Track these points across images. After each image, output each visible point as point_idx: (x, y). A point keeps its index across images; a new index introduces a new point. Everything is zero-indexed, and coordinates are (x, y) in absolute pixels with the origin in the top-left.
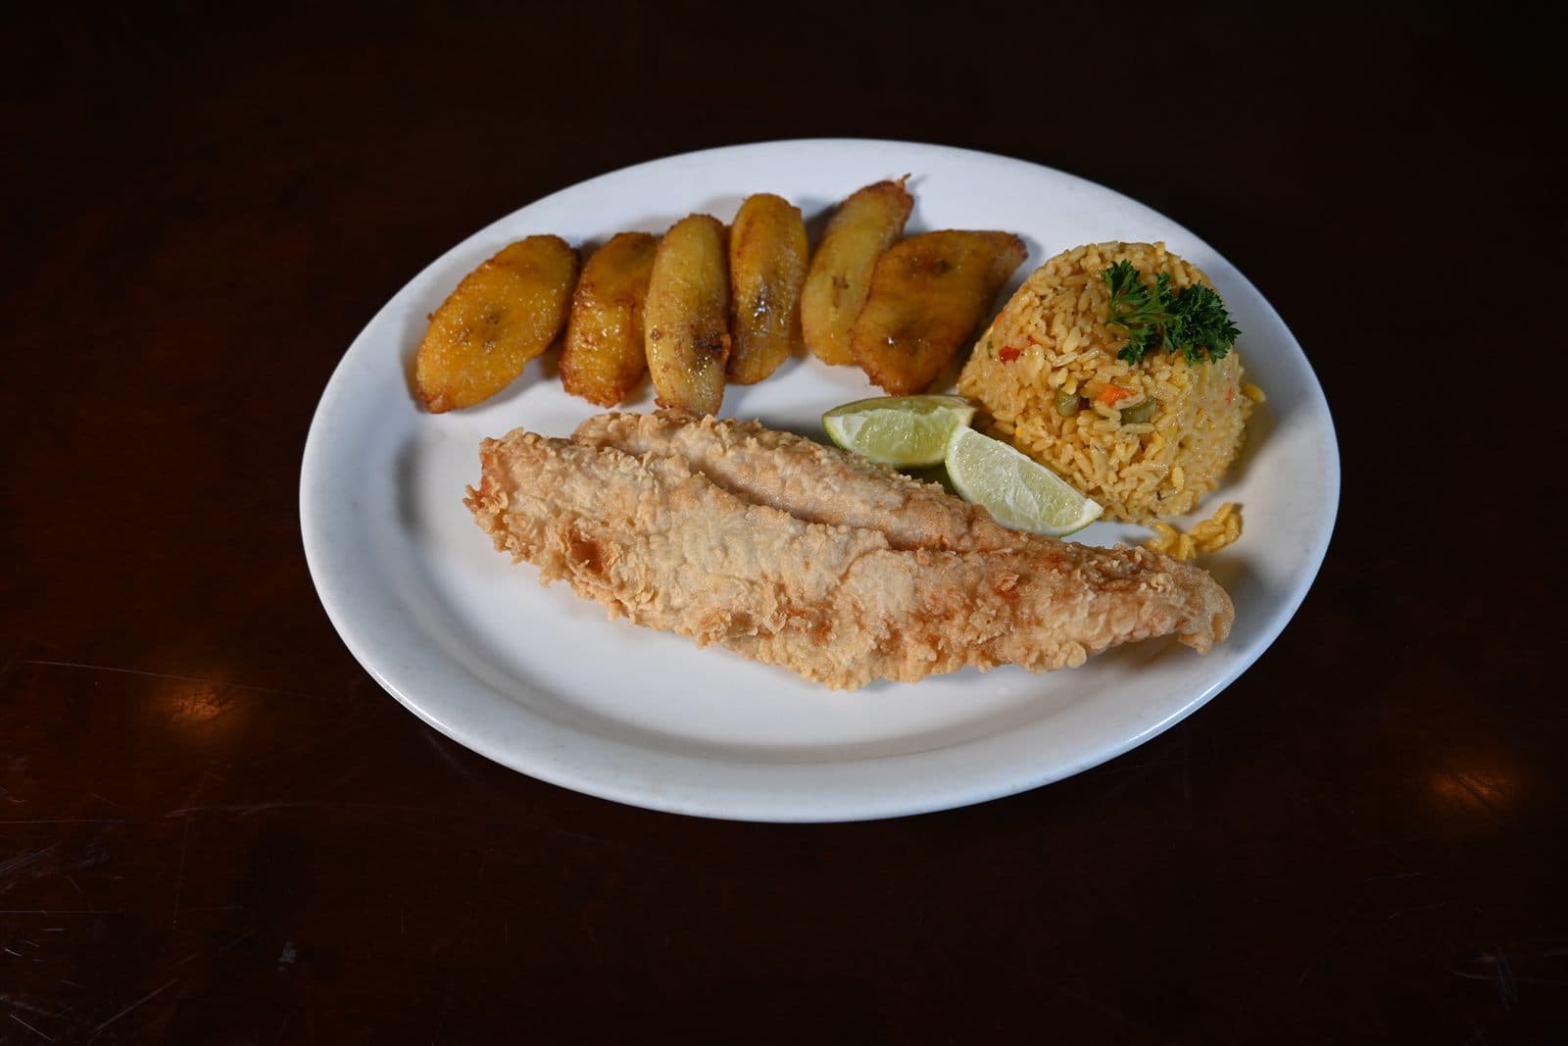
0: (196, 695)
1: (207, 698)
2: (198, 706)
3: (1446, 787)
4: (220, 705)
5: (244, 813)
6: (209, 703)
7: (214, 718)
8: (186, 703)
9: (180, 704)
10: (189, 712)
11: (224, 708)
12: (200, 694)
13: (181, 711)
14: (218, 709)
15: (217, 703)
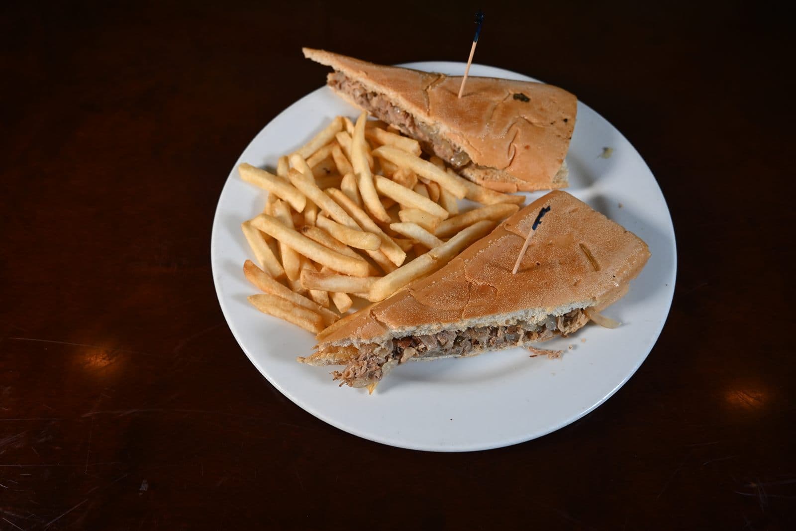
0: (97, 354)
1: (103, 356)
2: (98, 360)
4: (110, 360)
5: (121, 415)
6: (104, 359)
7: (106, 366)
8: (92, 359)
9: (89, 359)
10: (93, 363)
11: (111, 361)
12: (99, 354)
13: (89, 363)
14: (108, 362)
15: (107, 358)
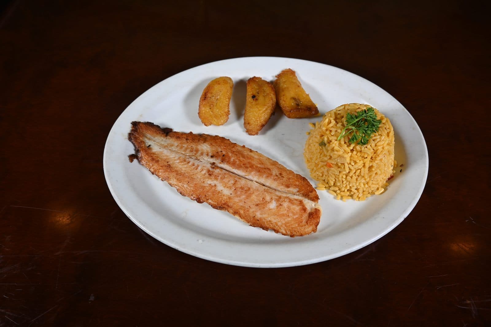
0: (63, 217)
1: (67, 218)
2: (64, 220)
3: (455, 247)
5: (78, 254)
7: (69, 224)
8: (60, 219)
9: (59, 219)
10: (61, 221)
11: (72, 221)
12: (65, 216)
13: (59, 221)
14: (70, 221)
15: (70, 219)
